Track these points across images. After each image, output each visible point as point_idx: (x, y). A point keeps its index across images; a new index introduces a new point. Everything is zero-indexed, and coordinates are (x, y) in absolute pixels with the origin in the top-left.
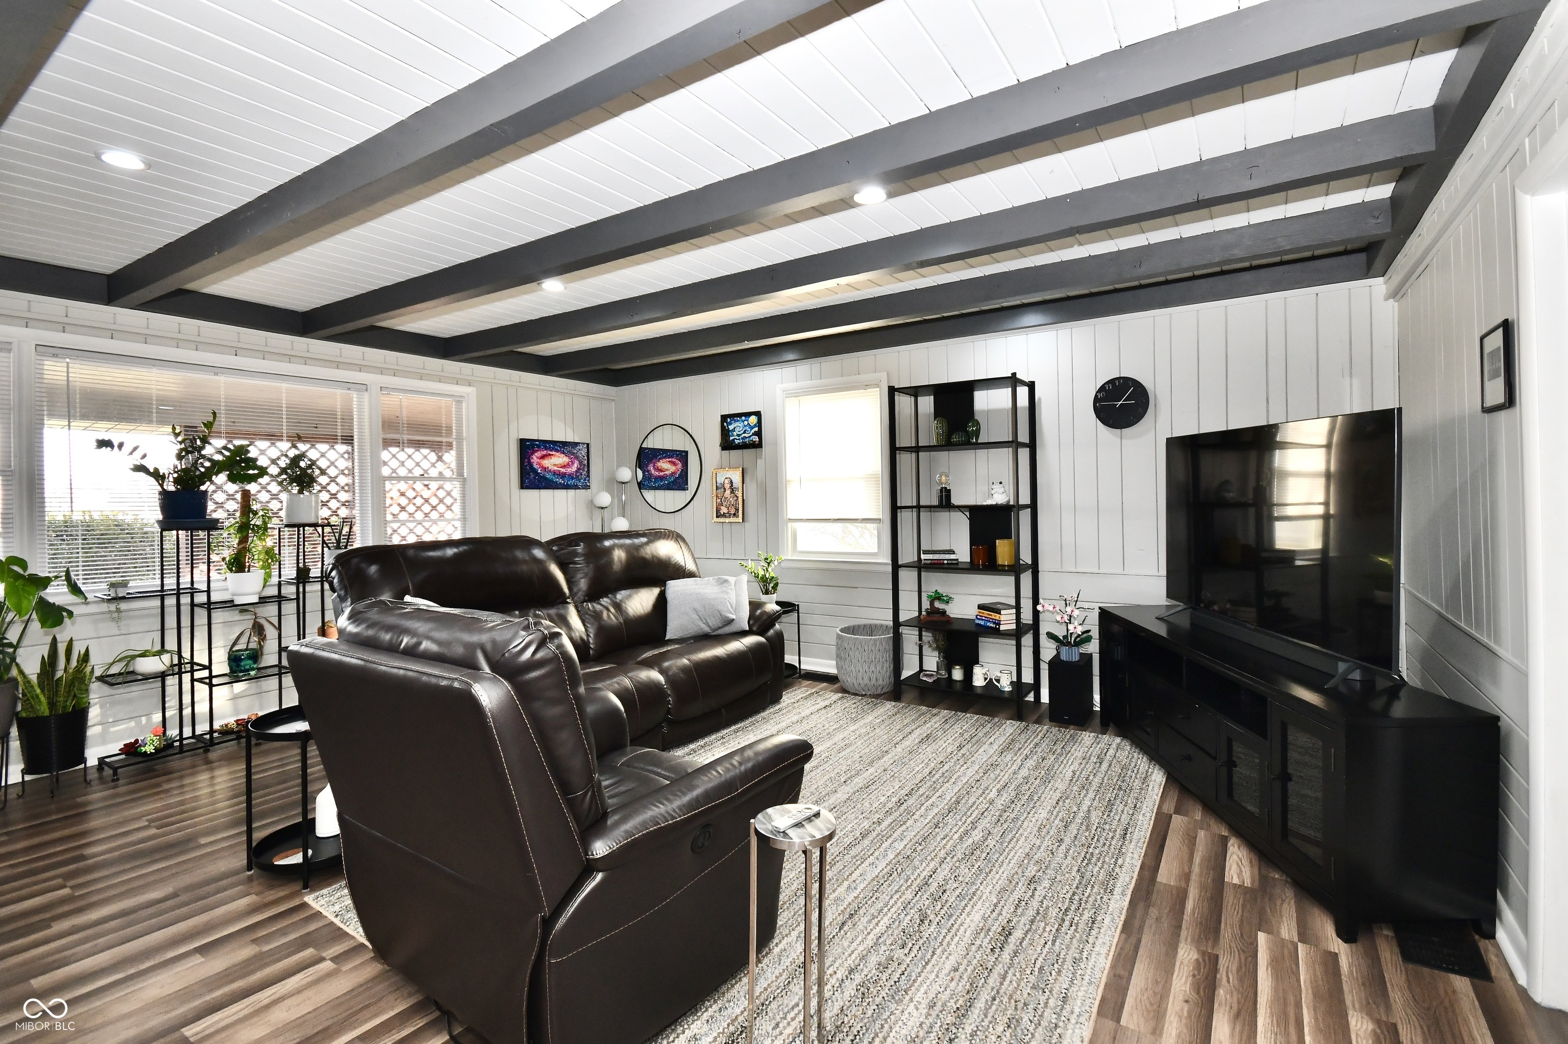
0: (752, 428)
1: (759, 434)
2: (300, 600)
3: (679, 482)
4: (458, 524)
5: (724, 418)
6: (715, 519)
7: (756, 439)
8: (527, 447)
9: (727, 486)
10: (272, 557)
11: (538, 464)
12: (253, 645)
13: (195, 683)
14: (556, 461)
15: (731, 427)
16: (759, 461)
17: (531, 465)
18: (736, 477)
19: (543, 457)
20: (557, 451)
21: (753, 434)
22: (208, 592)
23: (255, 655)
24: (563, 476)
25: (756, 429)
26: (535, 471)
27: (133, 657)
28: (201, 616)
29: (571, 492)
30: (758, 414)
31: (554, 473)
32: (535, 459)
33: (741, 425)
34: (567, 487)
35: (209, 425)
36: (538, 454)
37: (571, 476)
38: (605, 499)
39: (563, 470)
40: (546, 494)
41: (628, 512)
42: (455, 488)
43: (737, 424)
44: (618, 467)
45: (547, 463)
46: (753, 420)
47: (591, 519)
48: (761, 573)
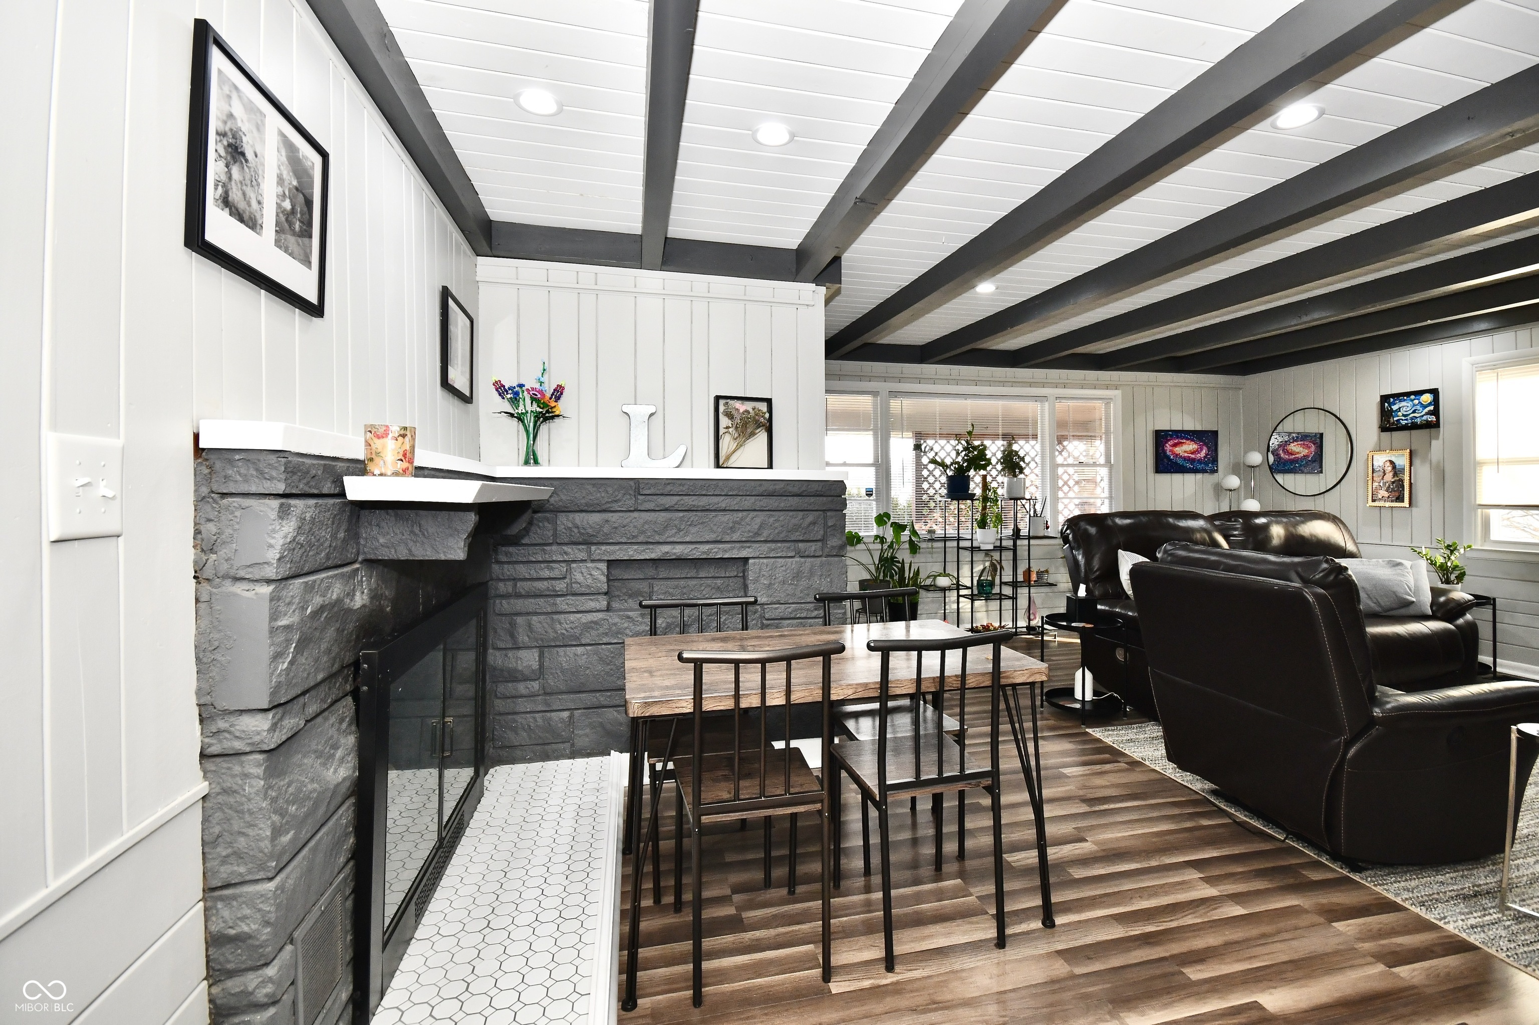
0: (1425, 407)
1: (1436, 412)
2: (1015, 550)
3: (1315, 463)
4: (1107, 502)
5: (1385, 399)
6: (1370, 503)
7: (1433, 418)
8: (1161, 437)
9: (1389, 468)
10: (999, 520)
11: (1173, 453)
12: (990, 578)
13: (961, 599)
14: (1187, 448)
15: (1395, 408)
16: (1434, 442)
17: (1164, 452)
18: (1402, 460)
19: (1175, 445)
20: (1187, 439)
21: (1427, 414)
22: (972, 540)
23: (992, 584)
24: (1192, 461)
25: (1432, 408)
26: (1168, 457)
27: (935, 577)
28: (965, 556)
29: (1199, 476)
30: (1435, 392)
31: (1185, 458)
32: (1168, 447)
33: (1410, 404)
34: (1195, 471)
35: (970, 433)
36: (1171, 442)
37: (1200, 461)
38: (1234, 481)
39: (1193, 456)
40: (1177, 478)
41: (1257, 494)
42: (1104, 472)
43: (1403, 404)
44: (1246, 453)
45: (1178, 450)
46: (1427, 398)
47: (1218, 500)
48: (1440, 560)
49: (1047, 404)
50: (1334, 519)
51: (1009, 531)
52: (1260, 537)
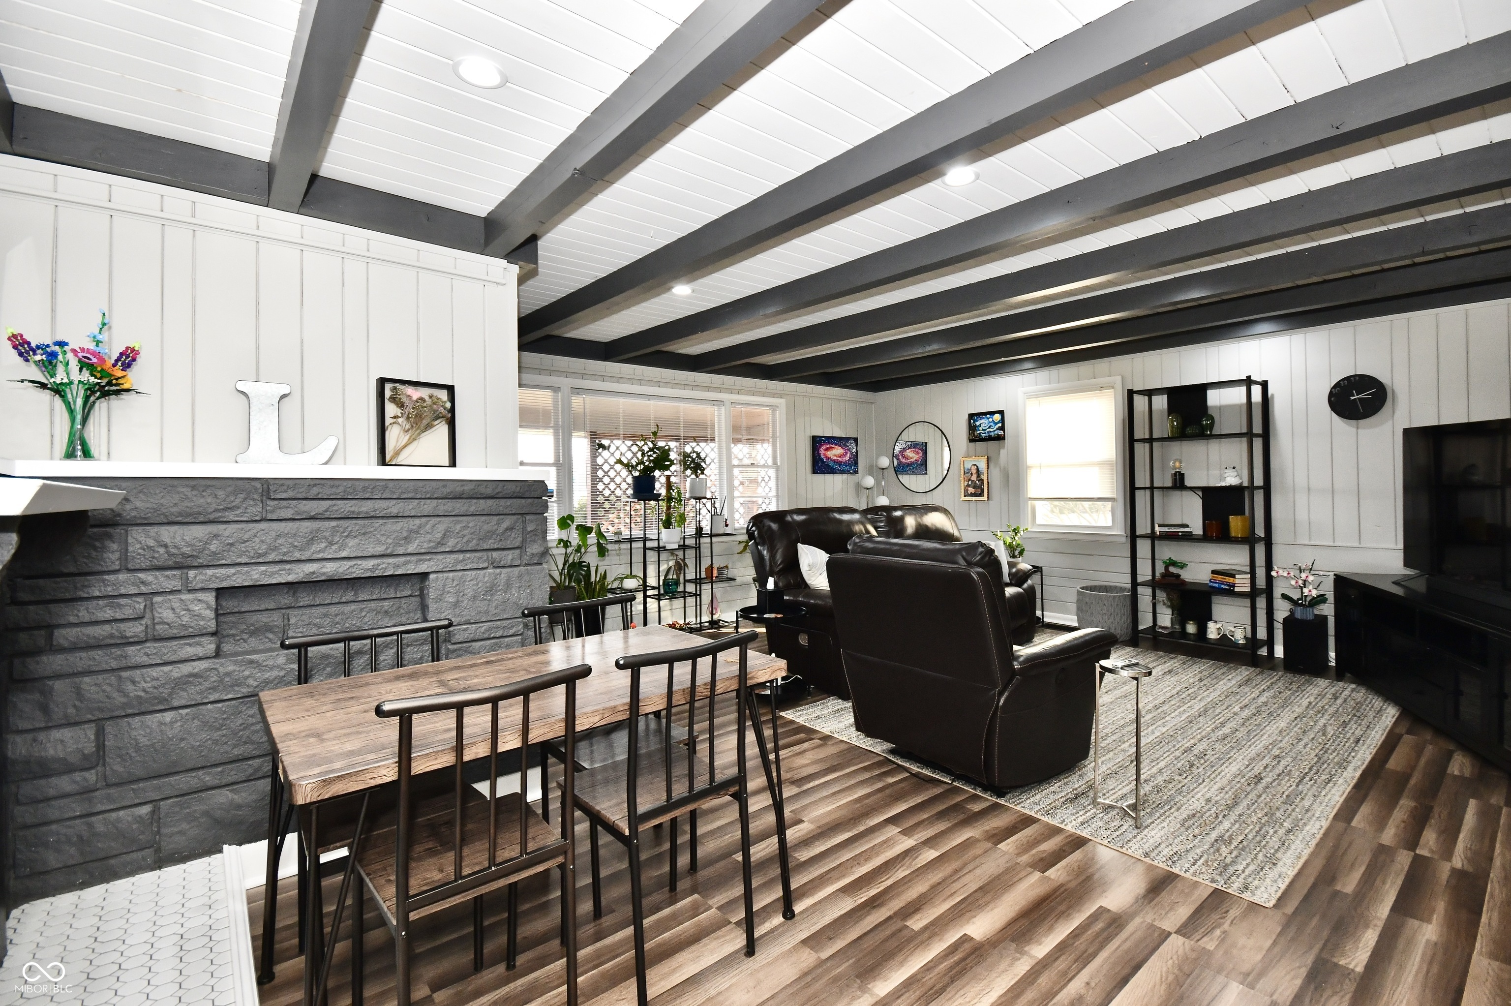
0: (996, 424)
1: (1002, 428)
2: (698, 548)
3: (922, 466)
4: (774, 500)
5: (971, 416)
6: (963, 498)
7: (1001, 433)
8: (817, 442)
9: (974, 471)
10: (682, 519)
11: (824, 454)
12: (675, 577)
13: (648, 600)
14: (835, 453)
15: (978, 423)
16: (1002, 451)
17: (819, 455)
18: (982, 464)
19: (827, 449)
20: (836, 445)
21: (998, 429)
22: (658, 540)
23: (677, 583)
24: (840, 463)
25: (1000, 425)
26: (822, 460)
27: (622, 579)
28: (652, 556)
29: (845, 476)
30: (1001, 413)
31: (834, 461)
32: (822, 451)
33: (986, 421)
34: (842, 472)
35: (655, 434)
36: (824, 447)
37: (845, 464)
38: (870, 481)
39: (840, 459)
40: (829, 477)
41: (886, 492)
42: (772, 472)
43: (982, 421)
44: (877, 458)
45: (830, 454)
46: (997, 417)
47: (858, 496)
48: (1009, 540)
49: (723, 408)
50: (945, 511)
51: (691, 530)
52: (899, 528)
